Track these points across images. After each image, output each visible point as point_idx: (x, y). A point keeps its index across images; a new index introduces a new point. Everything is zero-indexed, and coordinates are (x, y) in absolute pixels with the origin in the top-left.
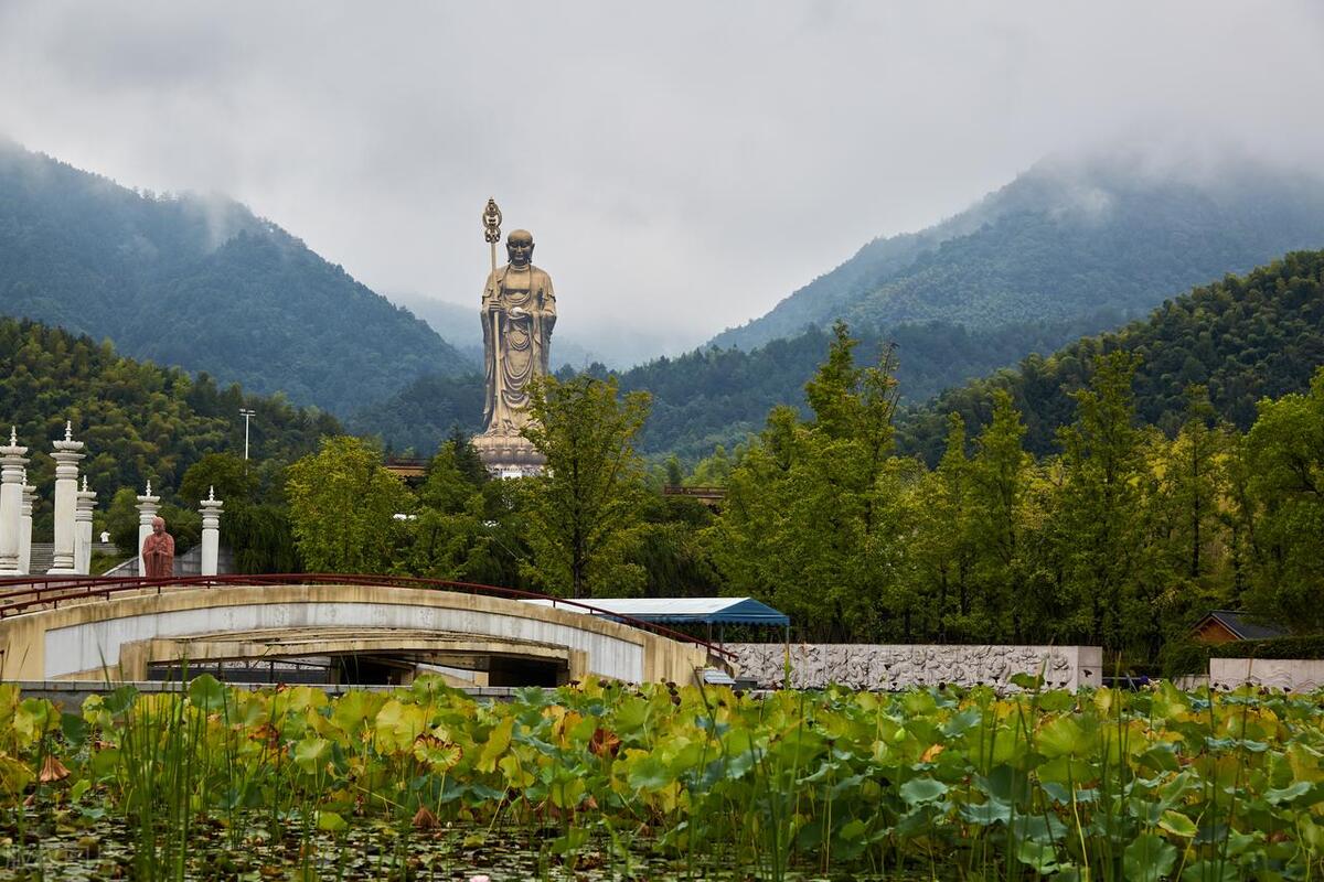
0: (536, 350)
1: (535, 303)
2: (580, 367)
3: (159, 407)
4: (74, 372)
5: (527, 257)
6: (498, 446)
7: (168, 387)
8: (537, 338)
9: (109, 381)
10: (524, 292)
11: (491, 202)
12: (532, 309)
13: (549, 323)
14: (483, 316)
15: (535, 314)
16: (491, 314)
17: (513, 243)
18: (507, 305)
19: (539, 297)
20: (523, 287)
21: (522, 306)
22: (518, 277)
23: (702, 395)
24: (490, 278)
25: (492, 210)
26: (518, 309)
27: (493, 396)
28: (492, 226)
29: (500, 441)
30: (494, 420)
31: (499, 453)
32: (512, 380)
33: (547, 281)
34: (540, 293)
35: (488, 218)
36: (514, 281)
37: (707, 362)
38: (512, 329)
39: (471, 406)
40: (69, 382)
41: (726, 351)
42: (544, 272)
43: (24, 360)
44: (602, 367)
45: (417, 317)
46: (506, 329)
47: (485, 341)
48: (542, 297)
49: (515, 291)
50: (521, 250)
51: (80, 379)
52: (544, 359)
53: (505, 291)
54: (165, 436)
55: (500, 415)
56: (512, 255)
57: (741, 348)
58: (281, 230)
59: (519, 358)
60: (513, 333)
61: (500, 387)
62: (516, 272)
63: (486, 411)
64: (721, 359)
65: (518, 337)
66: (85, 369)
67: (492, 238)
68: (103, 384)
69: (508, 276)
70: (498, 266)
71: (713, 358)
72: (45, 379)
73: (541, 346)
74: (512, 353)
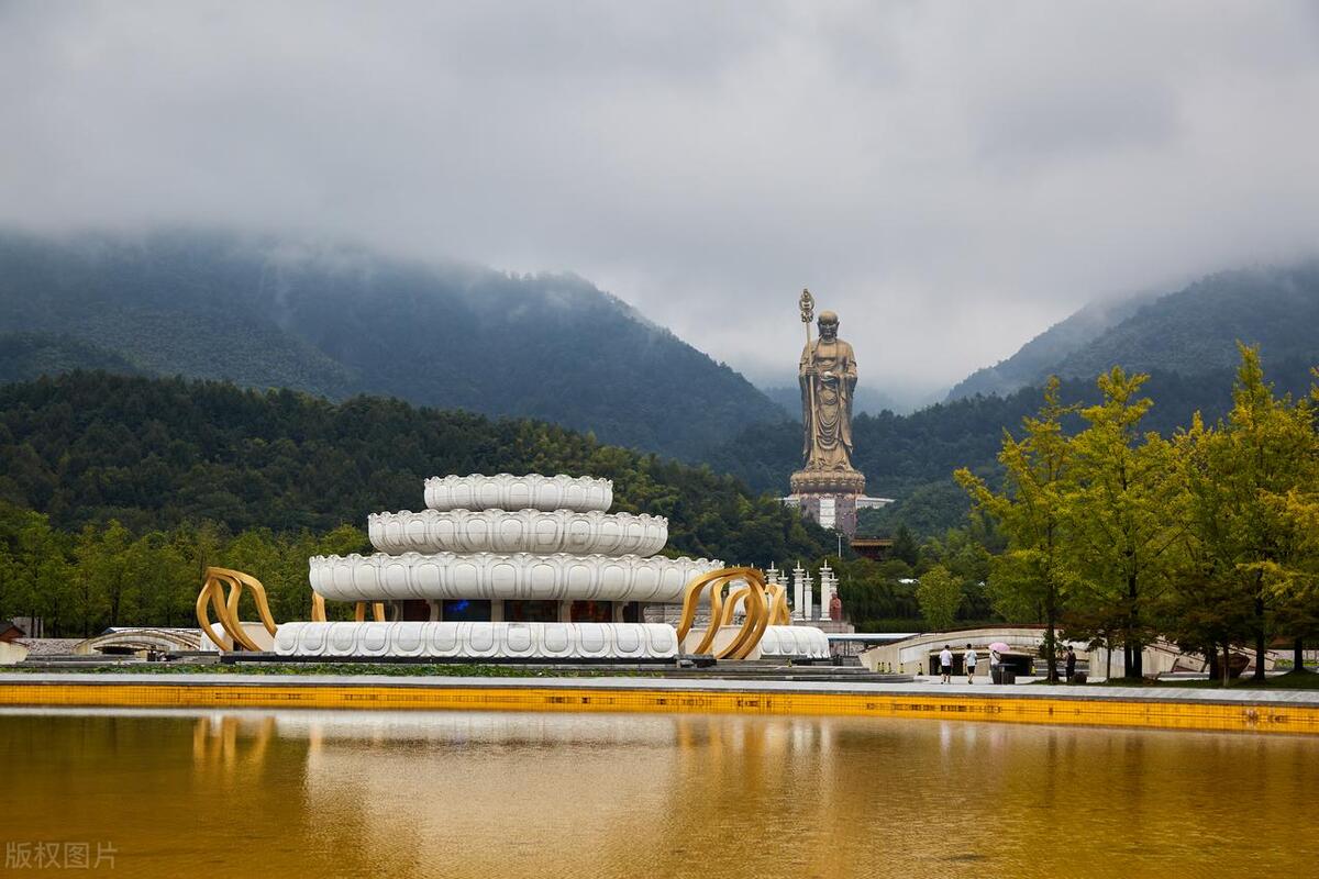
0: (842, 404)
1: (841, 367)
2: (874, 413)
3: (633, 479)
4: (573, 456)
5: (834, 332)
6: (815, 479)
7: (634, 465)
8: (843, 395)
9: (597, 462)
10: (832, 359)
11: (806, 292)
12: (839, 372)
13: (852, 383)
14: (801, 379)
15: (841, 376)
16: (808, 377)
17: (823, 322)
18: (819, 370)
19: (844, 363)
20: (833, 356)
21: (831, 371)
22: (827, 348)
23: (970, 434)
24: (805, 349)
25: (806, 297)
26: (828, 373)
27: (810, 440)
28: (807, 310)
29: (817, 475)
30: (811, 459)
31: (817, 485)
32: (824, 428)
33: (849, 349)
34: (845, 360)
35: (803, 303)
36: (825, 351)
37: (972, 406)
38: (823, 388)
39: (789, 447)
40: (570, 463)
41: (987, 396)
42: (848, 344)
43: (540, 450)
44: (891, 413)
45: (734, 371)
46: (819, 388)
47: (803, 398)
48: (846, 363)
49: (825, 359)
50: (828, 328)
51: (578, 461)
52: (848, 410)
53: (818, 359)
54: (642, 500)
55: (816, 454)
56: (822, 332)
57: (998, 395)
58: (620, 302)
59: (830, 411)
60: (825, 392)
61: (816, 433)
62: (826, 344)
63: (805, 452)
64: (984, 404)
65: (828, 394)
66: (581, 454)
67: (807, 319)
68: (594, 464)
69: (820, 347)
70: (812, 340)
71: (977, 404)
72: (557, 462)
73: (846, 401)
74: (824, 407)
